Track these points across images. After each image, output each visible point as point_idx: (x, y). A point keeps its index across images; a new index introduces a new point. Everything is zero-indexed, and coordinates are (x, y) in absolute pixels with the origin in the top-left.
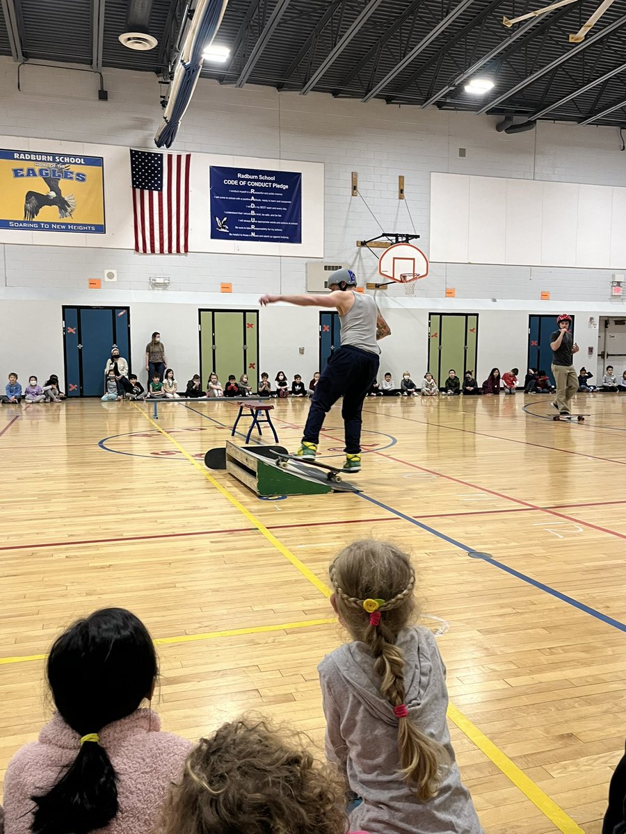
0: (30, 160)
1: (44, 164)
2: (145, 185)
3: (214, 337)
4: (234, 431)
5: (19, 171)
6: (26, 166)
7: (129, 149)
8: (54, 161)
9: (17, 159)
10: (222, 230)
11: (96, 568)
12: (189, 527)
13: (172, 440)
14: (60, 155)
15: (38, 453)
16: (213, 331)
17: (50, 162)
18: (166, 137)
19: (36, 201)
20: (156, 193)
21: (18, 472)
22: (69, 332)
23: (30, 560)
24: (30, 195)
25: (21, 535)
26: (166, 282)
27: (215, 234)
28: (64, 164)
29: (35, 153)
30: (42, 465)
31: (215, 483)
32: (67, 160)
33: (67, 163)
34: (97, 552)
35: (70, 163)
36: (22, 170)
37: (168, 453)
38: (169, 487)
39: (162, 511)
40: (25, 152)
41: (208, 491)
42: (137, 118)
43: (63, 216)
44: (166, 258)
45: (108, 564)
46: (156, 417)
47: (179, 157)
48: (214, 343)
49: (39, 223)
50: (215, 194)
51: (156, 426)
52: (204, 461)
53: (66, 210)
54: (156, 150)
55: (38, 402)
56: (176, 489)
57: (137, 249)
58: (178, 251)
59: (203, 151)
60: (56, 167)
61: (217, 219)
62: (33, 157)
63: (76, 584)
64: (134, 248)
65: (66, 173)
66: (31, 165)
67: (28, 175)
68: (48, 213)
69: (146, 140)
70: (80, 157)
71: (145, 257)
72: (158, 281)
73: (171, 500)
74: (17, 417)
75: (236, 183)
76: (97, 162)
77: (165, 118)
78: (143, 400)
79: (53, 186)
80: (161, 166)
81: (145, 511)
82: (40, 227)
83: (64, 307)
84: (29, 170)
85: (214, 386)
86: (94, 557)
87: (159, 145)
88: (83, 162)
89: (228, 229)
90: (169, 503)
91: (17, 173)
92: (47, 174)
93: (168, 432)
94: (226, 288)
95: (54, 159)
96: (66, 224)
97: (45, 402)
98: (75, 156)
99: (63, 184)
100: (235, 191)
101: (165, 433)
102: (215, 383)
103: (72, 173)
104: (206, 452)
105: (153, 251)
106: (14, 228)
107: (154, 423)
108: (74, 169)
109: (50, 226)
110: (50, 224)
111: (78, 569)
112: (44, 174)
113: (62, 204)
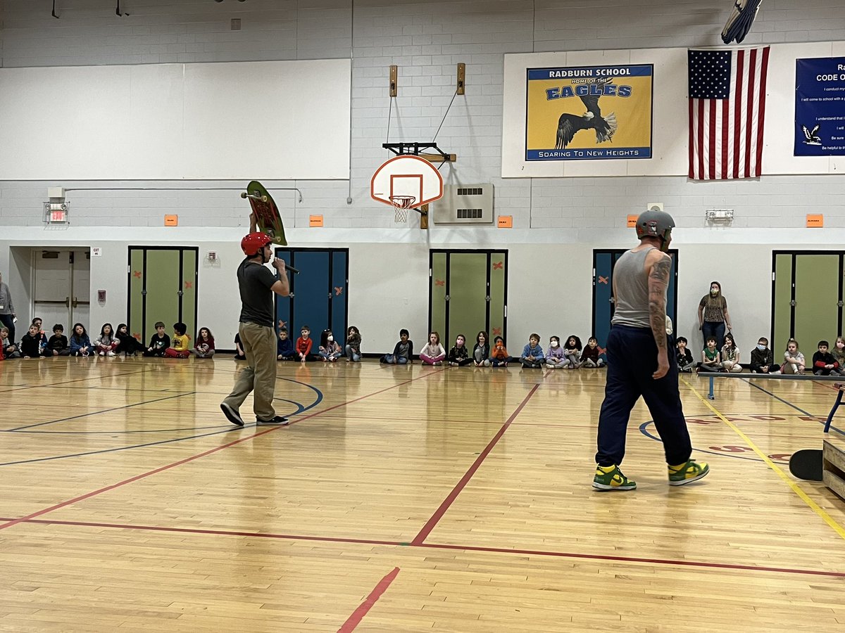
0: (567, 77)
1: (582, 81)
2: (706, 94)
3: (793, 289)
4: (828, 426)
5: (553, 92)
6: (561, 84)
7: (686, 50)
8: (594, 74)
9: (552, 78)
10: (812, 143)
11: (656, 597)
12: (775, 559)
13: (738, 431)
14: (601, 68)
15: (567, 434)
16: (793, 281)
17: (589, 76)
18: (737, 31)
19: (570, 125)
20: (719, 103)
21: (547, 456)
22: (600, 281)
23: (572, 573)
24: (565, 117)
25: (559, 540)
26: (729, 215)
27: (801, 149)
28: (606, 77)
29: (573, 69)
30: (574, 450)
31: (807, 500)
32: (609, 72)
33: (609, 76)
34: (655, 576)
35: (613, 75)
36: (557, 90)
37: (734, 449)
38: (740, 498)
39: (734, 531)
40: (561, 69)
41: (796, 511)
42: (699, 10)
43: (601, 139)
44: (731, 184)
45: (670, 594)
46: (711, 396)
47: (753, 53)
48: (793, 297)
49: (572, 151)
50: (801, 95)
51: (712, 409)
52: (788, 466)
53: (605, 133)
54: (724, 47)
55: (561, 368)
56: (751, 502)
57: (691, 175)
58: (747, 174)
59: (787, 41)
60: (596, 82)
61: (805, 129)
62: (570, 73)
63: (631, 614)
64: (687, 173)
65: (607, 88)
66: (567, 83)
67: (564, 95)
68: (584, 138)
69: (709, 36)
70: (625, 67)
71: (701, 184)
72: (718, 214)
73: (744, 516)
74: (537, 385)
75: (835, 77)
76: (647, 70)
77: (738, 6)
78: (691, 372)
79: (592, 105)
80: (729, 67)
81: (711, 529)
82: (574, 155)
83: (596, 252)
84: (564, 89)
85: (793, 359)
86: (649, 581)
87: (727, 40)
88: (628, 73)
89: (819, 142)
90: (741, 521)
91: (551, 94)
92: (585, 91)
93: (731, 420)
94: (814, 222)
95: (594, 73)
96: (604, 150)
97: (569, 369)
98: (619, 67)
99: (603, 102)
100: (833, 89)
101: (726, 421)
102: (793, 354)
103: (615, 87)
104: (793, 453)
105: (712, 176)
106: (544, 159)
107: (709, 406)
108: (618, 82)
109: (585, 153)
110: (585, 150)
111: (632, 595)
112: (582, 92)
113: (600, 126)
